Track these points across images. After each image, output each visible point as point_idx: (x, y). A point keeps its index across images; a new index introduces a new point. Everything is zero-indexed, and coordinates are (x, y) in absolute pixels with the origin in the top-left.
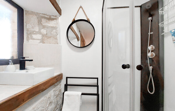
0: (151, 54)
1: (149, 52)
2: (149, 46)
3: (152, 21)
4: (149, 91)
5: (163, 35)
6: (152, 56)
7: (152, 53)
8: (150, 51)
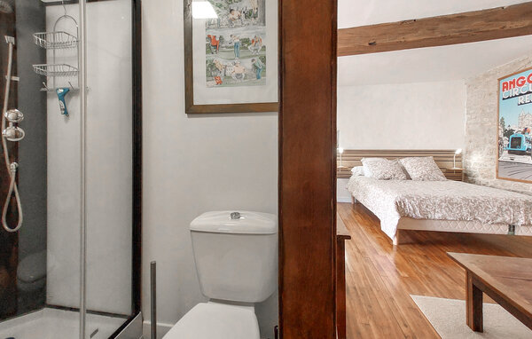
0: (13, 131)
1: (7, 125)
2: (8, 109)
3: (15, 48)
4: (6, 228)
5: (46, 92)
6: (16, 137)
7: (18, 129)
8: (11, 124)
